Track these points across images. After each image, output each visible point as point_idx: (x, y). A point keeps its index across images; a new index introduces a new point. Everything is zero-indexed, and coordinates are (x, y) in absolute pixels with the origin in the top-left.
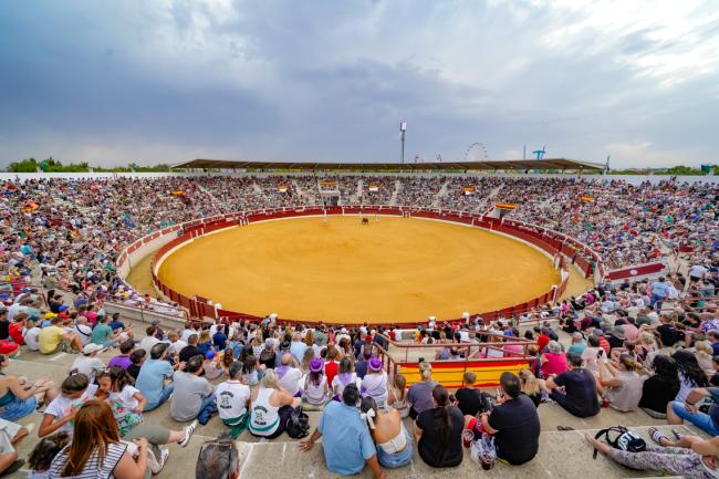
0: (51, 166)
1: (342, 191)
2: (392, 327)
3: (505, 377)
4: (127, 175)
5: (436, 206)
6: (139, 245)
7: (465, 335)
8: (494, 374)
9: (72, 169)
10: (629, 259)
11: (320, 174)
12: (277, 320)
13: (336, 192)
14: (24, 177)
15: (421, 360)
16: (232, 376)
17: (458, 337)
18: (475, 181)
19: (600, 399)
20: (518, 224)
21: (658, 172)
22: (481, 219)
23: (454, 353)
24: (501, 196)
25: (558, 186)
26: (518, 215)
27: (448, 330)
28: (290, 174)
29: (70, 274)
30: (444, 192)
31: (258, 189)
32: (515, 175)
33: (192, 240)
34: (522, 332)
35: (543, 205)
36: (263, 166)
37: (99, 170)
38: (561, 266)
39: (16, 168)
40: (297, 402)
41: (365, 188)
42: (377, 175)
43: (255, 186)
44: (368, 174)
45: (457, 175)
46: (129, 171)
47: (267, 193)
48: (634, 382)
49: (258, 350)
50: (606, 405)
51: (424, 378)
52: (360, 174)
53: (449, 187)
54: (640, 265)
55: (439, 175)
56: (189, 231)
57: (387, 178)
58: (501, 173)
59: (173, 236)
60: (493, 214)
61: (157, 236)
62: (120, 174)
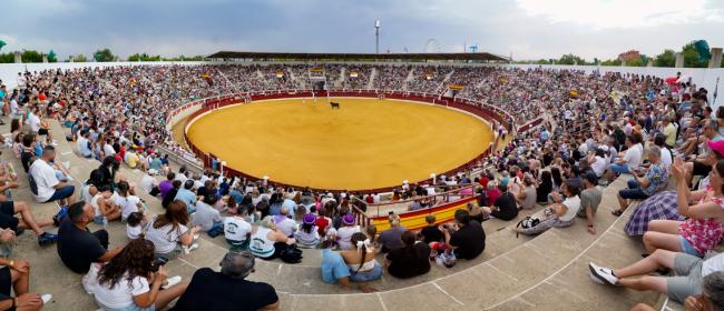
0: (145, 58)
1: (328, 77)
2: (369, 192)
3: (458, 213)
4: (178, 63)
5: (405, 89)
6: (179, 111)
7: (431, 191)
8: (451, 213)
9: (153, 60)
10: (527, 118)
11: (310, 63)
12: (269, 182)
13: (323, 78)
14: (134, 64)
15: (391, 213)
16: (239, 213)
17: (426, 193)
18: (433, 69)
19: (518, 206)
20: (465, 101)
21: (534, 63)
22: (439, 98)
23: (423, 205)
24: (452, 80)
25: (488, 71)
26: (464, 95)
27: (418, 189)
28: (286, 63)
29: (144, 124)
30: (410, 77)
31: (260, 74)
32: (460, 64)
33: (210, 112)
34: (472, 179)
35: (479, 86)
36: (266, 56)
37: (164, 60)
38: (494, 128)
39: (132, 59)
40: (291, 242)
41: (347, 74)
42: (356, 63)
43: (259, 72)
44: (349, 63)
45: (421, 64)
46: (180, 60)
47: (267, 78)
48: (532, 191)
49: (256, 201)
50: (521, 208)
51: (392, 226)
52: (343, 63)
53: (414, 74)
54: (533, 121)
55: (406, 64)
56: (208, 106)
57: (365, 66)
58: (451, 62)
59: (199, 107)
60: (448, 94)
61: (189, 106)
62: (175, 63)
